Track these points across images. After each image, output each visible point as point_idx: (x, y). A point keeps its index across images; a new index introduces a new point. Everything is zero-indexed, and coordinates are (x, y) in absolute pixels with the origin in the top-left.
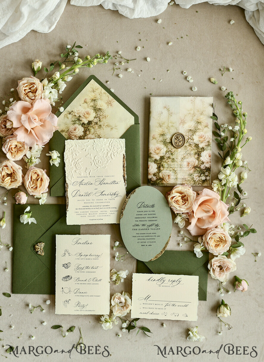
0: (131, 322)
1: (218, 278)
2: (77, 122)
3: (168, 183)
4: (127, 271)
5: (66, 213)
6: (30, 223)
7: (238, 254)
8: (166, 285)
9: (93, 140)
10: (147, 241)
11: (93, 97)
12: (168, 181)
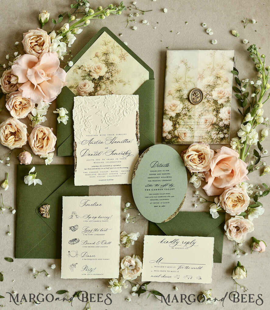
0: (141, 286)
1: (235, 239)
2: (87, 77)
3: (184, 141)
4: (138, 233)
5: (74, 174)
6: (35, 185)
7: (256, 214)
8: (180, 247)
9: (104, 96)
10: (160, 201)
11: (104, 51)
12: (184, 139)
